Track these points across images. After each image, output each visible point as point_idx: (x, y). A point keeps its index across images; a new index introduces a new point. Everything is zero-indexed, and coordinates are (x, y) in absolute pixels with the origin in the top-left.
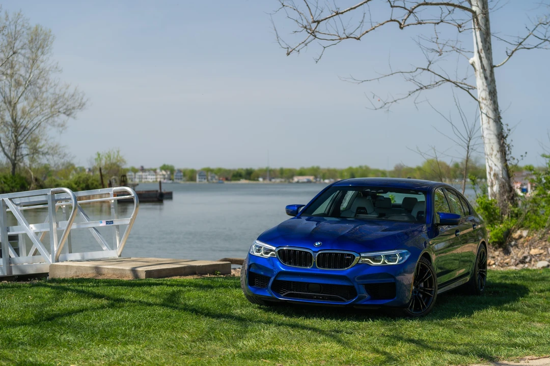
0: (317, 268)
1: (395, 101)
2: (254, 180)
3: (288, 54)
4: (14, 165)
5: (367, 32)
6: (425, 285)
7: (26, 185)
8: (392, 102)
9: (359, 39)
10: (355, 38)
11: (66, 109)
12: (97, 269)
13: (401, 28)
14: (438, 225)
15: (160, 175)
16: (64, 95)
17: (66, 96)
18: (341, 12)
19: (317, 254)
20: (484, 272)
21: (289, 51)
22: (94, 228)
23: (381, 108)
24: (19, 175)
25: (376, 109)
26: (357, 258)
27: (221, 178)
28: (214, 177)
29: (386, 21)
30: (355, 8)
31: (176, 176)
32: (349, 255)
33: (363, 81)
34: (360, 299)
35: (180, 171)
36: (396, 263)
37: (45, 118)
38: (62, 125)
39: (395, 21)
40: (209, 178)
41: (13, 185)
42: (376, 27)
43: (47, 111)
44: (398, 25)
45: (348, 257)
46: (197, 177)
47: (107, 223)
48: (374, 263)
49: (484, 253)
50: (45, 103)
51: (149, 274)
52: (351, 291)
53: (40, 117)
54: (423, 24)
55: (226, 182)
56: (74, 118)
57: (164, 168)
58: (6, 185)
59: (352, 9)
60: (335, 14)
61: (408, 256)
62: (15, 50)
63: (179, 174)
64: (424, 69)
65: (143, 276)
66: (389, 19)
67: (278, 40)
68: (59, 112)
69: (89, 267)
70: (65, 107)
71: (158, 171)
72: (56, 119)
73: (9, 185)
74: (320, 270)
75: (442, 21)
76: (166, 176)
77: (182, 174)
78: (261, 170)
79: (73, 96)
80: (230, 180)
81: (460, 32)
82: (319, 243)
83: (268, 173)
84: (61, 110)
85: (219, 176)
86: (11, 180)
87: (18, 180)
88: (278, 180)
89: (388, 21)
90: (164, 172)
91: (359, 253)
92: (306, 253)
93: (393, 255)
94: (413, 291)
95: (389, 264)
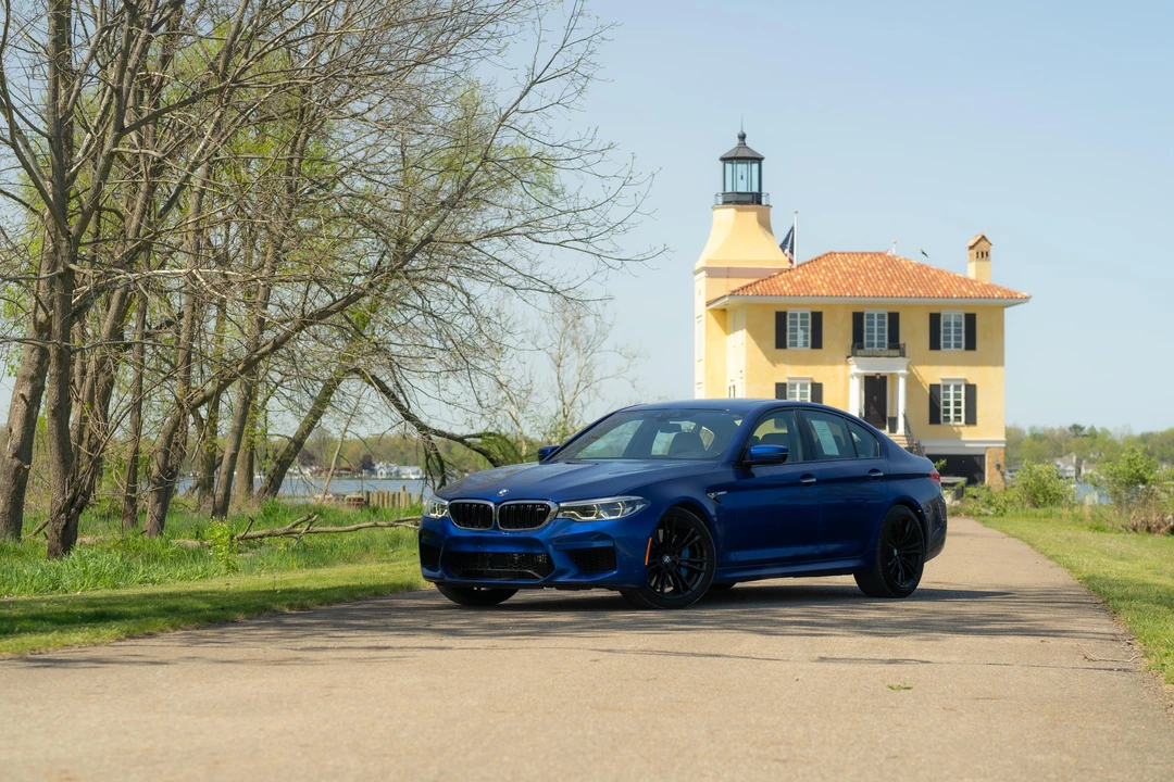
0: (499, 529)
14: (749, 464)
19: (500, 507)
26: (554, 510)
32: (542, 505)
34: (560, 573)
36: (620, 517)
45: (540, 509)
48: (586, 519)
61: (641, 506)
74: (507, 532)
82: (504, 491)
91: (558, 503)
92: (486, 506)
93: (614, 505)
94: (666, 564)
95: (608, 518)
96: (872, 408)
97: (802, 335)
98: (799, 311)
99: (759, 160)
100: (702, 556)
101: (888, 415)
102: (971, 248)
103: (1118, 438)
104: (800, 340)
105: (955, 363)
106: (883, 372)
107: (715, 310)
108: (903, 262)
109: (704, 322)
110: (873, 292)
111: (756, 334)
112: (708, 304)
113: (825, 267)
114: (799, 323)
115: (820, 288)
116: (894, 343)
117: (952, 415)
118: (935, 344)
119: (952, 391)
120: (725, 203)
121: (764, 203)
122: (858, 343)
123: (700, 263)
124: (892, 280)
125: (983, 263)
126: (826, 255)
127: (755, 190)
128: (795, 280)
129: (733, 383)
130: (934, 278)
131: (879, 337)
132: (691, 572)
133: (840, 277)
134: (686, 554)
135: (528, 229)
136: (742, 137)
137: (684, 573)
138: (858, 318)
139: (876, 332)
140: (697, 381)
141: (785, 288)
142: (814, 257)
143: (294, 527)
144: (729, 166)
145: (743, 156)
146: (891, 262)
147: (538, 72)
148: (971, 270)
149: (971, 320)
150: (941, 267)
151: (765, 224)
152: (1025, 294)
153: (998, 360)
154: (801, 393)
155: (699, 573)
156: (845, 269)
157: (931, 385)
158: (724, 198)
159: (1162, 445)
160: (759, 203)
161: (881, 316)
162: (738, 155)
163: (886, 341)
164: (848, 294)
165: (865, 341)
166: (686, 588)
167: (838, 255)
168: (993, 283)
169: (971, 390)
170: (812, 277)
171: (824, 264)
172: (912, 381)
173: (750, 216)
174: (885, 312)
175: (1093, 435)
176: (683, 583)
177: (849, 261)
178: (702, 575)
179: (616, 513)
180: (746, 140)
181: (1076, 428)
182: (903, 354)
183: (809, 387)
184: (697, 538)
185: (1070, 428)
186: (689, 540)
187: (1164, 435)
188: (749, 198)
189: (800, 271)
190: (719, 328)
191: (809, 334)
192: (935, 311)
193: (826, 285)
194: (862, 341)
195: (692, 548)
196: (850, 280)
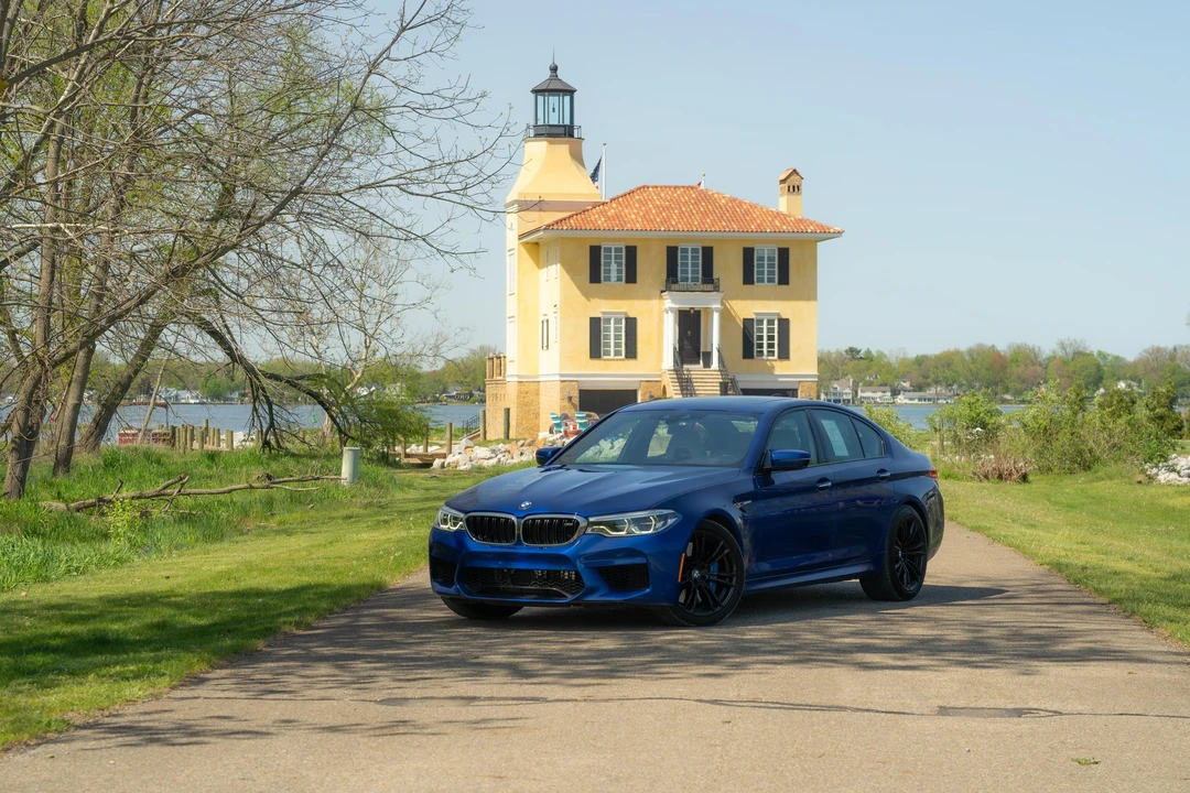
0: (521, 544)
14: (770, 470)
19: (523, 521)
26: (583, 524)
32: (570, 520)
34: (589, 592)
36: (650, 532)
45: (568, 524)
48: (613, 533)
52: (574, 581)
61: (675, 519)
74: (527, 548)
82: (527, 504)
91: (586, 518)
92: (507, 520)
93: (647, 519)
94: (695, 580)
95: (638, 533)
96: (686, 342)
97: (614, 269)
98: (613, 244)
99: (571, 92)
100: (731, 570)
101: (702, 350)
102: (783, 181)
103: (893, 360)
104: (614, 275)
105: (768, 298)
106: (697, 307)
107: (527, 243)
108: (716, 196)
109: (516, 255)
110: (687, 226)
111: (570, 269)
112: (521, 237)
113: (639, 201)
114: (613, 257)
115: (635, 221)
116: (708, 277)
117: (765, 350)
118: (748, 279)
119: (765, 326)
120: (537, 135)
121: (576, 136)
122: (672, 277)
123: (512, 196)
124: (705, 214)
125: (794, 197)
126: (640, 189)
127: (567, 122)
128: (609, 214)
129: (545, 318)
130: (747, 213)
131: (693, 272)
132: (720, 587)
133: (654, 211)
134: (714, 568)
135: (402, 181)
136: (554, 69)
137: (713, 587)
138: (672, 253)
139: (690, 267)
140: (509, 315)
141: (599, 222)
142: (627, 190)
143: (164, 488)
144: (540, 98)
145: (554, 88)
146: (705, 197)
147: (407, 18)
148: (783, 204)
149: (784, 254)
150: (755, 202)
151: (577, 157)
152: (838, 229)
153: (810, 294)
154: (615, 328)
155: (728, 588)
156: (658, 203)
157: (744, 319)
158: (536, 131)
159: (937, 367)
160: (572, 135)
161: (695, 251)
162: (551, 87)
163: (700, 275)
164: (663, 229)
165: (679, 275)
166: (717, 604)
167: (651, 189)
168: (806, 217)
169: (784, 324)
170: (626, 211)
171: (637, 197)
172: (726, 315)
173: (562, 149)
174: (699, 246)
175: (869, 357)
176: (713, 599)
177: (662, 195)
178: (732, 590)
179: (648, 527)
180: (558, 72)
181: (853, 351)
182: (717, 289)
183: (624, 321)
184: (726, 551)
185: (846, 351)
186: (718, 555)
187: (938, 358)
188: (561, 130)
189: (614, 205)
190: (531, 261)
191: (624, 268)
192: (749, 245)
193: (640, 220)
194: (676, 276)
195: (721, 563)
196: (664, 214)
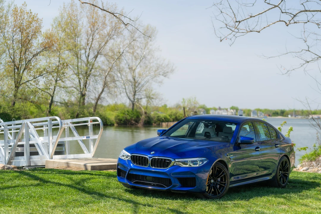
0: (151, 167)
1: (294, 70)
2: (285, 116)
3: (221, 41)
4: (133, 104)
5: (264, 28)
6: (222, 180)
7: (140, 116)
8: (292, 70)
9: (259, 32)
10: (257, 31)
11: (163, 73)
12: (67, 164)
13: (287, 25)
14: (239, 144)
15: (230, 112)
16: (162, 65)
17: (163, 65)
18: (253, 16)
19: (151, 159)
20: (287, 174)
21: (222, 39)
22: (80, 140)
23: (286, 74)
24: (136, 110)
25: (283, 74)
26: (173, 161)
27: (266, 115)
28: (262, 114)
29: (277, 21)
30: (262, 13)
31: (239, 113)
32: (168, 160)
33: (270, 58)
34: (174, 186)
35: (241, 110)
36: (197, 166)
37: (151, 78)
38: (161, 82)
39: (282, 21)
40: (259, 114)
41: (132, 116)
42: (270, 25)
43: (152, 74)
44: (285, 23)
45: (168, 161)
46: (252, 114)
47: (87, 137)
48: (185, 166)
49: (286, 162)
50: (151, 69)
51: (93, 168)
52: (169, 182)
53: (149, 77)
54: (298, 23)
55: (269, 117)
56: (168, 78)
57: (232, 108)
58: (128, 116)
59: (260, 14)
60: (250, 17)
61: (206, 162)
62: (134, 38)
63: (241, 112)
64: (307, 50)
65: (89, 169)
66: (279, 20)
67: (215, 33)
68: (159, 74)
69: (64, 163)
70: (163, 72)
71: (229, 110)
72: (158, 78)
73: (130, 116)
74: (153, 169)
75: (308, 21)
76: (234, 113)
77: (243, 112)
78: (290, 111)
79: (167, 65)
80: (271, 116)
81: (319, 28)
82: (153, 152)
83: (294, 113)
84: (160, 73)
85: (265, 114)
86: (132, 113)
87: (135, 113)
88: (300, 117)
89: (278, 21)
90: (232, 111)
91: (175, 159)
92: (145, 157)
93: (196, 161)
94: (212, 183)
95: (193, 166)
132: (221, 186)
134: (219, 180)
137: (218, 186)
176: (218, 191)
179: (197, 164)
184: (224, 174)
